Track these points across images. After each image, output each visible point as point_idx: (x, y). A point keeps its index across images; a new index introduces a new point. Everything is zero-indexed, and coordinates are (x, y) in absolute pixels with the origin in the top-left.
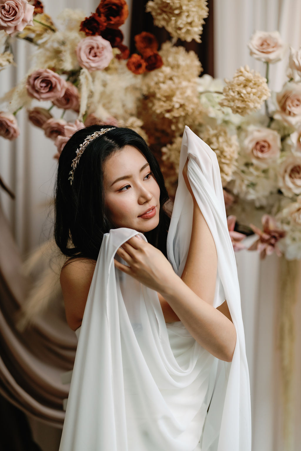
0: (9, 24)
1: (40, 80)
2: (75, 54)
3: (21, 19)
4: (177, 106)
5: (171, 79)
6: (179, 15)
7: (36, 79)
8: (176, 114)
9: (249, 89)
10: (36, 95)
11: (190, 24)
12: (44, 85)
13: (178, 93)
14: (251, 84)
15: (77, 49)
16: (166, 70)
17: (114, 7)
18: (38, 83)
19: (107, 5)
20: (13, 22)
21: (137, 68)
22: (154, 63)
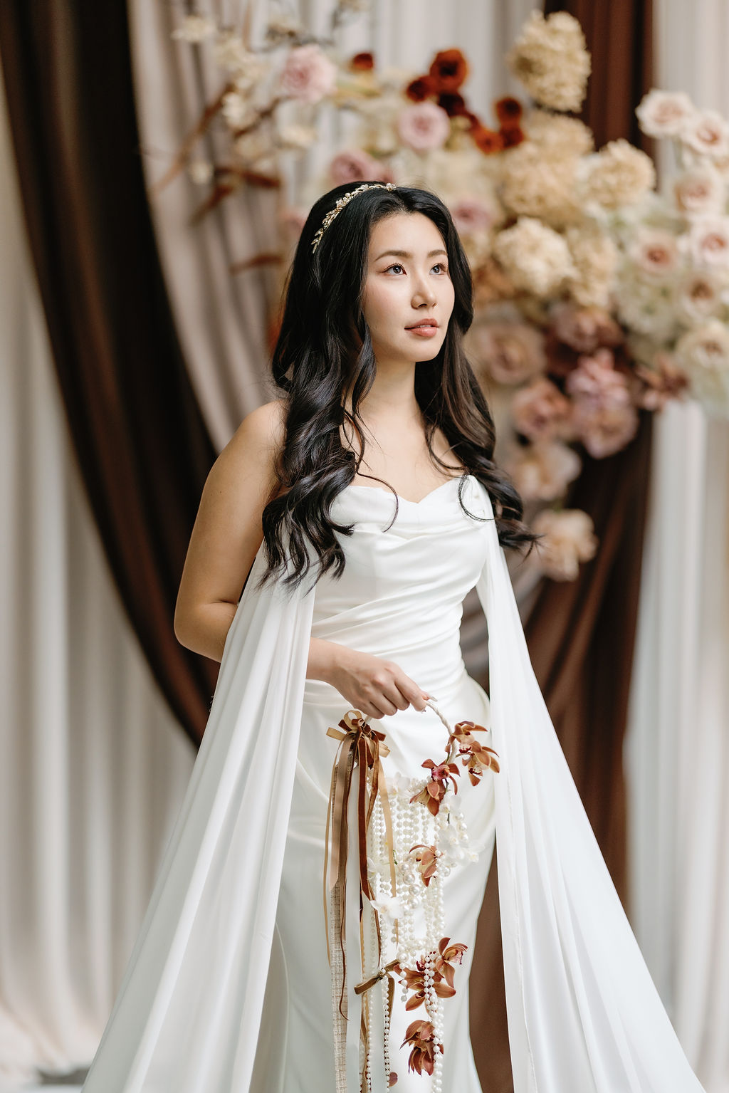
5: (533, 162)
15: (400, 124)
17: (448, 66)
19: (441, 62)
21: (486, 145)
22: (510, 138)
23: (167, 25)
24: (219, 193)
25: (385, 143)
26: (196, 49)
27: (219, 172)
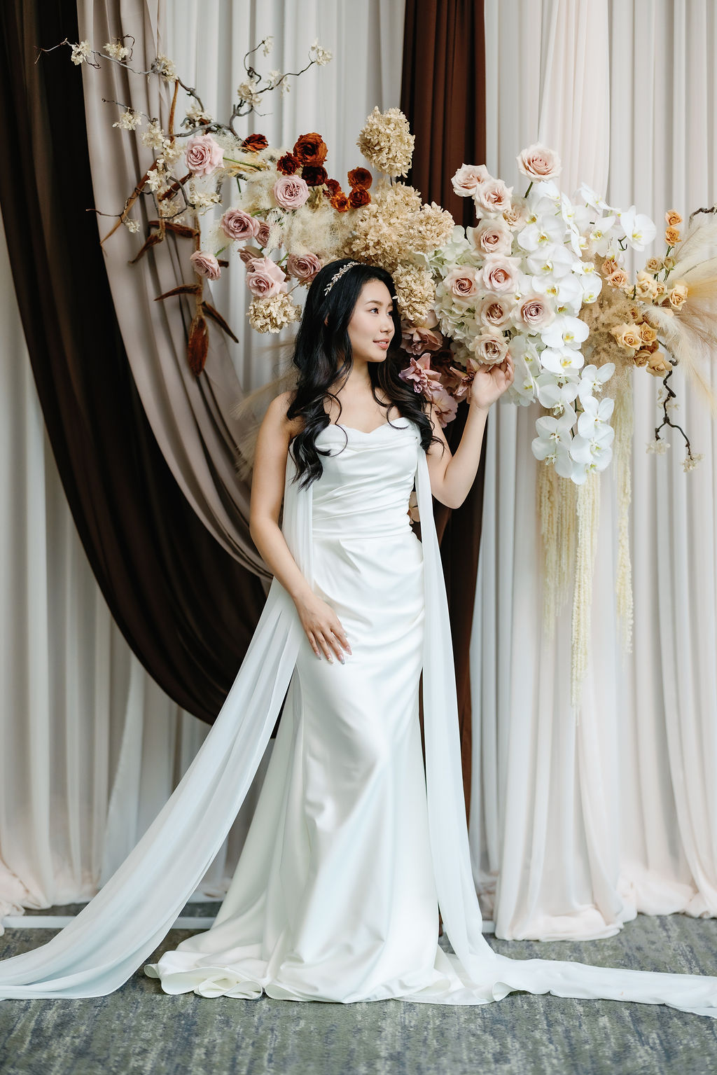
0: (197, 168)
1: (233, 220)
2: (272, 194)
3: (208, 162)
4: (371, 244)
5: (375, 216)
6: (380, 150)
7: (230, 219)
8: (371, 252)
9: (429, 227)
10: (231, 234)
11: (394, 159)
12: (237, 225)
13: (372, 231)
14: (431, 221)
15: (274, 189)
16: (372, 207)
17: (309, 146)
18: (232, 223)
19: (302, 144)
20: (201, 166)
21: (341, 205)
22: (359, 200)
23: (112, 116)
24: (151, 242)
25: (265, 204)
26: (133, 134)
27: (149, 226)
